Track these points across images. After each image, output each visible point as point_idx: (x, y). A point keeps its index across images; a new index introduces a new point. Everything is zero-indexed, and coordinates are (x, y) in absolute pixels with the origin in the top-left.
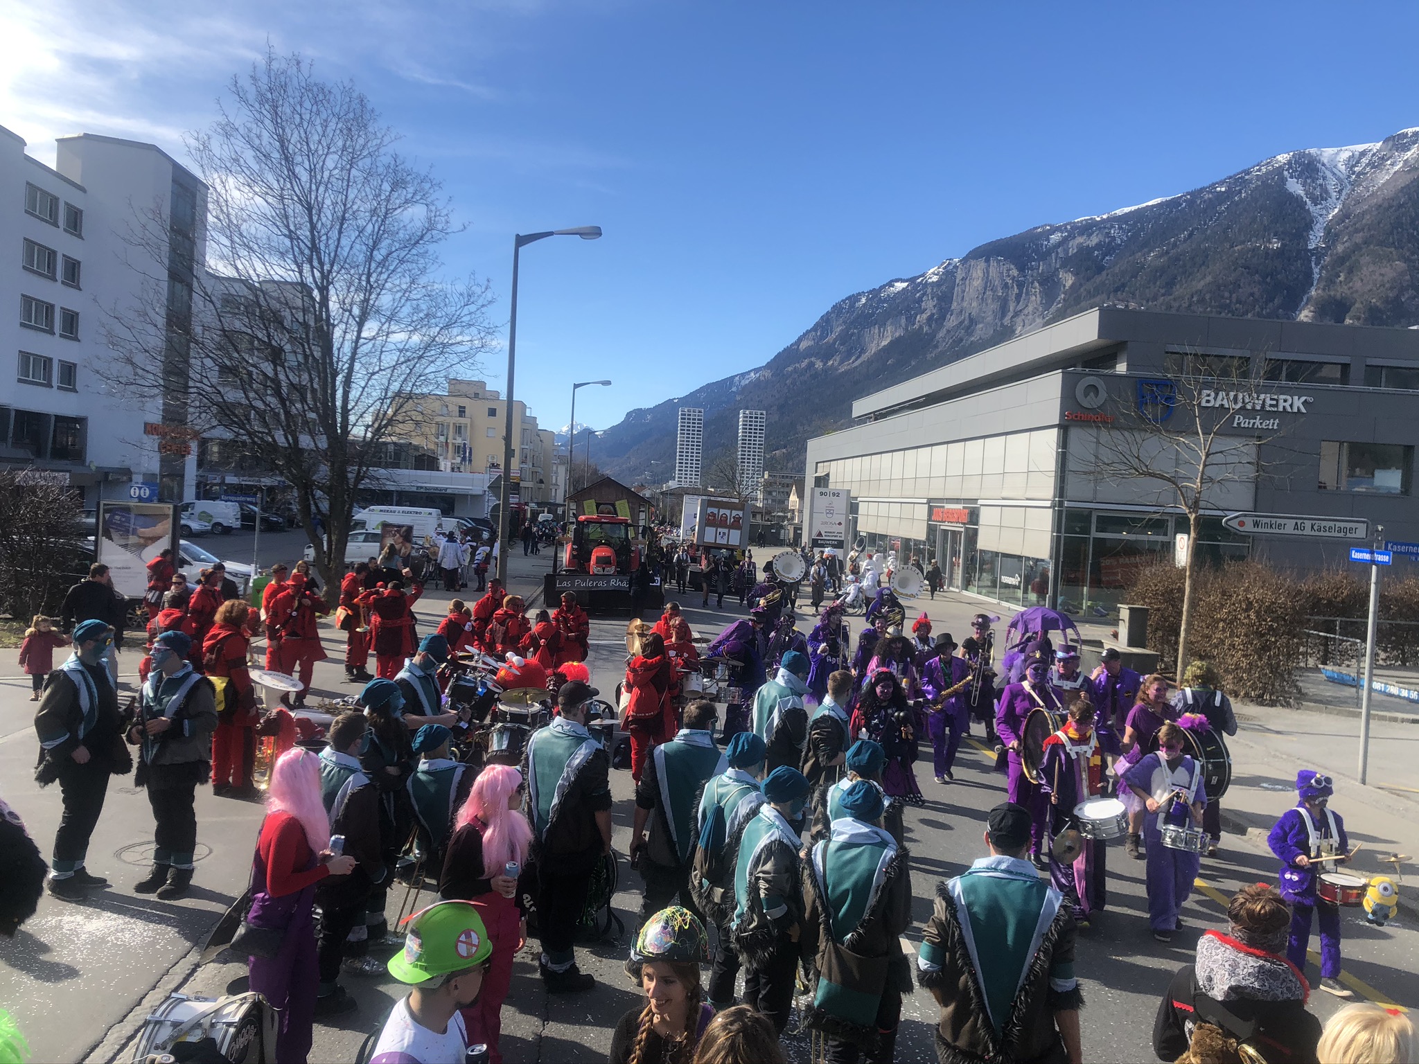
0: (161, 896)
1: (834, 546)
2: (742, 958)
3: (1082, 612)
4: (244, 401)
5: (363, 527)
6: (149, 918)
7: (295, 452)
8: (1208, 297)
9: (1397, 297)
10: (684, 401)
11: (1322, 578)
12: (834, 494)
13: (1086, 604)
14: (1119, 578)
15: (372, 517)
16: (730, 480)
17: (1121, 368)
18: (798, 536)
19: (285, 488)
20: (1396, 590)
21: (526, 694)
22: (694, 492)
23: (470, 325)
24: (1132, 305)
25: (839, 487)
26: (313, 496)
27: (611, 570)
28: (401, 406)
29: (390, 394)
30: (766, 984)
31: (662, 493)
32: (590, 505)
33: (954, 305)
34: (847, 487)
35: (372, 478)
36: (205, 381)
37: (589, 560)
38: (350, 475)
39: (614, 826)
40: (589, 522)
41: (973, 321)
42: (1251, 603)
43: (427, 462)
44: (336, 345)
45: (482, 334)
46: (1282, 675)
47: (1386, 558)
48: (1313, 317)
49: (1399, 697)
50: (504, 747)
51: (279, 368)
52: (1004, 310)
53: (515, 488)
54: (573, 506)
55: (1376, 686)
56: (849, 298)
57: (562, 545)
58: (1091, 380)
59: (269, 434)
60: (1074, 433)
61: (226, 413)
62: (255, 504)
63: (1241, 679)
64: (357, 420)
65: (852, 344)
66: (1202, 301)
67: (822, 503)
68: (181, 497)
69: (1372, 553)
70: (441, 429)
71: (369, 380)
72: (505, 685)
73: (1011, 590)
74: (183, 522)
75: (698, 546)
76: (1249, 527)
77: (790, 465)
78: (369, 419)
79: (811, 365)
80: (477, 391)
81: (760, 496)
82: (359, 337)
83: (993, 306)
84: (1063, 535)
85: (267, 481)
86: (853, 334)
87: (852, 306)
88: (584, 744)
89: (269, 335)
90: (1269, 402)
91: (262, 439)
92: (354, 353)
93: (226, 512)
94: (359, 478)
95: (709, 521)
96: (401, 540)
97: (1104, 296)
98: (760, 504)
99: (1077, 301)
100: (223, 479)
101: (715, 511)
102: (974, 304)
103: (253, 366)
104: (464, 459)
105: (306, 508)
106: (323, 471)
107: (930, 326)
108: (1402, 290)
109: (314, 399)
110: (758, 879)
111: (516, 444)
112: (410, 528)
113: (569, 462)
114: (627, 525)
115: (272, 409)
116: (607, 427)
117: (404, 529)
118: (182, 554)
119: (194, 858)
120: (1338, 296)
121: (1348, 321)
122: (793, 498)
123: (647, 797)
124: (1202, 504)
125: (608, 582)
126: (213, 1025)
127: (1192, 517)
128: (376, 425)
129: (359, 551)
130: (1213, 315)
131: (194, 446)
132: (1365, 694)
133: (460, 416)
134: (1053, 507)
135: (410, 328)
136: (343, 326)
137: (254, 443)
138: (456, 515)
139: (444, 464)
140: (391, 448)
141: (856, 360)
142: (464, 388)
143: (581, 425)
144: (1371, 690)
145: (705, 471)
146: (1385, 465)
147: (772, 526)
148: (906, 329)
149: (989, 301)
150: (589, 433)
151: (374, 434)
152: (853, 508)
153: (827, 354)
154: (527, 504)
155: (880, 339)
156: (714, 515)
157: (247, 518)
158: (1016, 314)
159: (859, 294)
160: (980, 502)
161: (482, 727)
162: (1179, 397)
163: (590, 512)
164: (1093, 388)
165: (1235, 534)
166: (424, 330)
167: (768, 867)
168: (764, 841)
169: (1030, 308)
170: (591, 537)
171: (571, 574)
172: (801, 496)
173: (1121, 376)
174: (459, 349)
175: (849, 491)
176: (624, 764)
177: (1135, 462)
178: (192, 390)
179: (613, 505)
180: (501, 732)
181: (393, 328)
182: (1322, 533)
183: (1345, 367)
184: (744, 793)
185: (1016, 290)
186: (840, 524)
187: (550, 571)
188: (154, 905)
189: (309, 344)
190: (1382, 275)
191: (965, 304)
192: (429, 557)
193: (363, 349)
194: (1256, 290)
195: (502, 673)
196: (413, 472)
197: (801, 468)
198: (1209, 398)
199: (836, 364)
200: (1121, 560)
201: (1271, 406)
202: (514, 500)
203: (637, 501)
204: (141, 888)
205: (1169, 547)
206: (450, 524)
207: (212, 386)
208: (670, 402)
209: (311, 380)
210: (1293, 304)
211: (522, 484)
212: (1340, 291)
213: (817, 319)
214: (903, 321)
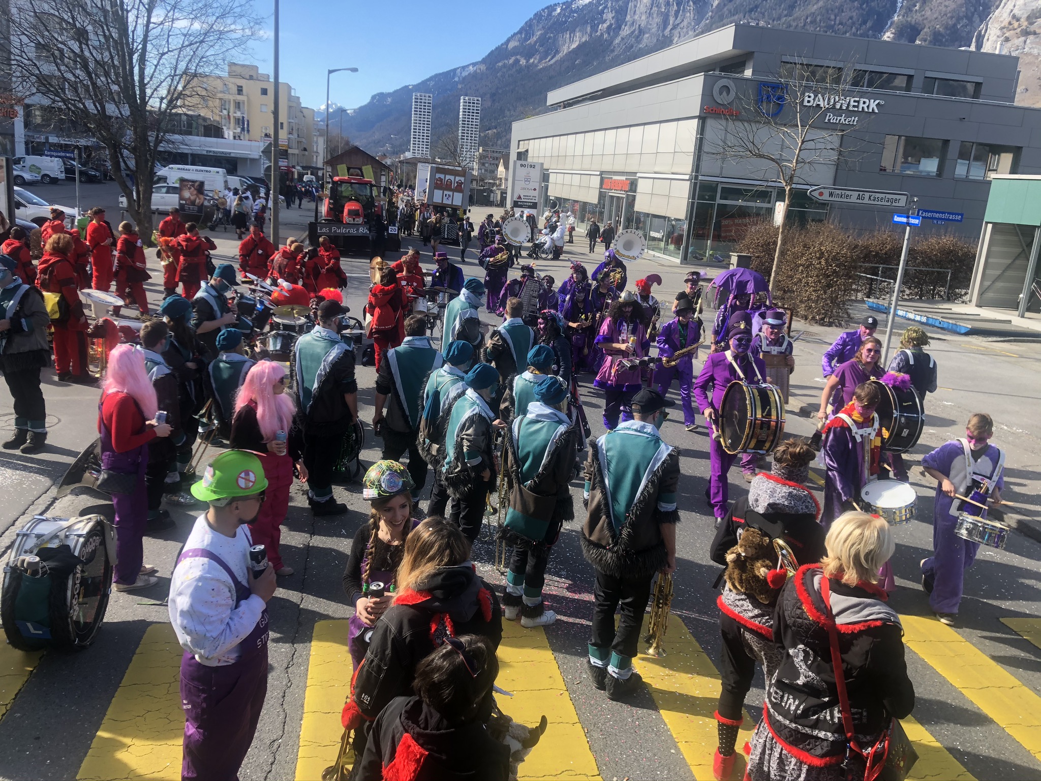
0: (23, 451)
1: (529, 207)
2: (450, 491)
3: (705, 259)
4: (57, 73)
5: (165, 182)
6: (15, 467)
7: (103, 118)
8: (819, 18)
9: (955, 25)
10: (418, 87)
11: (874, 236)
12: (531, 166)
13: (709, 252)
14: (733, 234)
15: (172, 173)
16: (454, 153)
17: (748, 73)
18: (503, 199)
19: (98, 148)
20: (922, 246)
21: (293, 309)
22: (426, 161)
23: (241, 16)
24: (762, 23)
25: (535, 160)
26: (122, 155)
27: (360, 220)
28: (189, 82)
29: (178, 72)
30: (465, 508)
31: (400, 162)
32: (342, 168)
33: (628, 18)
34: (541, 161)
35: (169, 142)
36: (24, 54)
37: (342, 212)
38: (150, 139)
39: (360, 404)
40: (342, 182)
41: (641, 32)
42: (823, 253)
43: (214, 131)
44: (131, 29)
45: (252, 24)
46: (838, 305)
47: (916, 221)
48: (894, 38)
49: (914, 320)
50: (278, 348)
51: (84, 46)
52: (665, 23)
53: (284, 154)
54: (329, 169)
55: (900, 313)
56: (547, 8)
57: (322, 200)
58: (724, 82)
59: (80, 101)
60: (710, 122)
61: (44, 83)
62: (74, 159)
63: (810, 307)
64: (153, 93)
65: (548, 46)
66: (813, 22)
67: (522, 172)
68: (14, 154)
69: (908, 217)
70: (224, 104)
71: (160, 59)
72: (277, 303)
73: (656, 243)
74: (15, 173)
75: (429, 206)
76: (826, 197)
77: (499, 142)
78: (163, 92)
79: (517, 61)
80: (252, 74)
81: (476, 166)
82: (149, 22)
83: (657, 20)
84: (696, 201)
85: (83, 142)
86: (550, 38)
87: (550, 14)
88: (336, 346)
89: (73, 18)
90: (852, 103)
91: (74, 105)
92: (146, 36)
93: (52, 165)
94: (158, 141)
95: (437, 185)
96: (195, 192)
97: (741, 15)
98: (475, 173)
99: (721, 18)
100: (47, 138)
101: (442, 176)
102: (643, 17)
103: (61, 43)
104: (243, 129)
105: (117, 165)
106: (129, 135)
107: (609, 34)
108: (959, 19)
109: (117, 74)
110: (463, 439)
111: (283, 118)
112: (202, 184)
113: (325, 133)
114: (372, 186)
115: (81, 81)
116: (357, 106)
117: (197, 184)
118: (17, 198)
119: (47, 425)
120: (913, 22)
121: (918, 42)
122: (501, 168)
123: (385, 386)
124: (795, 180)
125: (358, 230)
126: (67, 537)
127: (787, 189)
128: (169, 98)
129: (163, 200)
130: (822, 33)
131: (20, 110)
132: (891, 317)
133: (239, 94)
134: (690, 180)
135: (192, 16)
136: (135, 12)
137: (69, 109)
138: (239, 173)
139: (228, 133)
140: (184, 118)
141: (552, 59)
142: (239, 70)
143: (336, 105)
144: (895, 315)
145: (433, 145)
146: (929, 155)
147: (484, 191)
148: (590, 35)
149: (655, 16)
150: (342, 111)
151: (168, 106)
152: (545, 177)
153: (529, 53)
154: (294, 167)
155: (571, 43)
156: (441, 180)
157: (69, 171)
158: (674, 28)
159: (555, 5)
160: (638, 175)
161: (262, 334)
162: (787, 97)
163: (342, 174)
164: (726, 88)
165: (816, 202)
166: (203, 18)
167: (470, 431)
168: (467, 414)
169: (685, 23)
170: (344, 194)
171: (329, 222)
172: (507, 167)
173: (747, 80)
174: (233, 36)
175: (542, 164)
176: (369, 363)
177: (750, 146)
178: (13, 62)
179: (361, 170)
180: (275, 337)
181: (177, 15)
182: (876, 203)
183: (910, 77)
184: (454, 382)
185: (675, 7)
186: (535, 189)
187: (313, 220)
188: (19, 458)
189: (107, 26)
190: (946, 6)
191: (636, 17)
192: (219, 206)
193: (153, 33)
194: (854, 14)
195: (276, 295)
196: (203, 139)
197: (507, 146)
198: (809, 99)
199: (536, 61)
200: (736, 221)
201: (854, 106)
202: (283, 163)
203: (379, 167)
204: (7, 445)
205: (771, 211)
206: (234, 181)
207: (29, 60)
208: (406, 87)
209: (112, 58)
210: (880, 27)
211: (290, 151)
212: (915, 18)
213: (522, 24)
214: (589, 29)
